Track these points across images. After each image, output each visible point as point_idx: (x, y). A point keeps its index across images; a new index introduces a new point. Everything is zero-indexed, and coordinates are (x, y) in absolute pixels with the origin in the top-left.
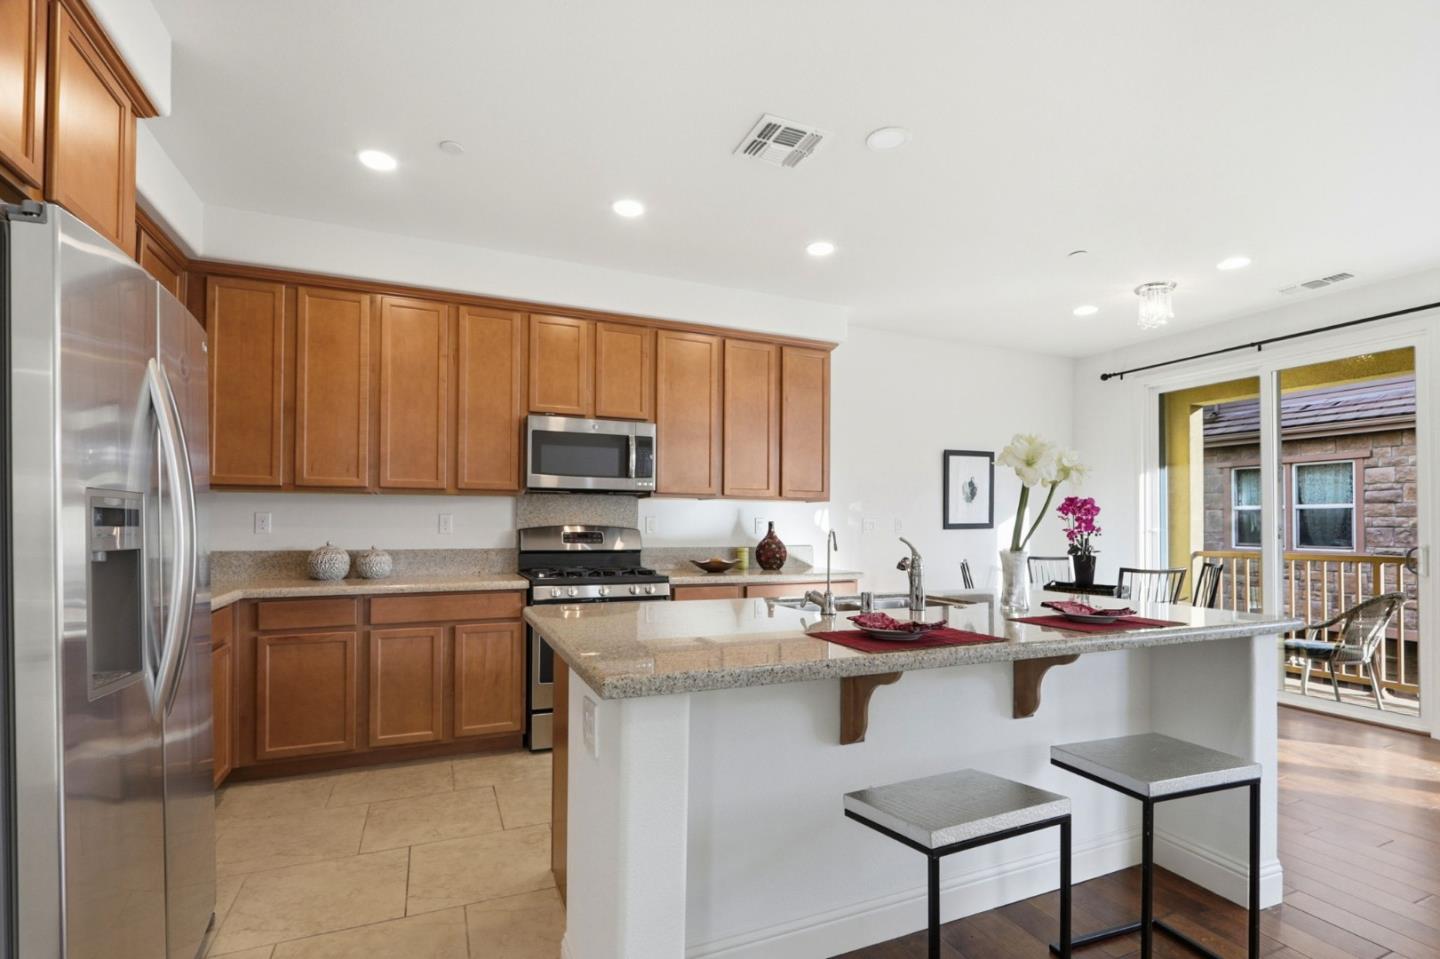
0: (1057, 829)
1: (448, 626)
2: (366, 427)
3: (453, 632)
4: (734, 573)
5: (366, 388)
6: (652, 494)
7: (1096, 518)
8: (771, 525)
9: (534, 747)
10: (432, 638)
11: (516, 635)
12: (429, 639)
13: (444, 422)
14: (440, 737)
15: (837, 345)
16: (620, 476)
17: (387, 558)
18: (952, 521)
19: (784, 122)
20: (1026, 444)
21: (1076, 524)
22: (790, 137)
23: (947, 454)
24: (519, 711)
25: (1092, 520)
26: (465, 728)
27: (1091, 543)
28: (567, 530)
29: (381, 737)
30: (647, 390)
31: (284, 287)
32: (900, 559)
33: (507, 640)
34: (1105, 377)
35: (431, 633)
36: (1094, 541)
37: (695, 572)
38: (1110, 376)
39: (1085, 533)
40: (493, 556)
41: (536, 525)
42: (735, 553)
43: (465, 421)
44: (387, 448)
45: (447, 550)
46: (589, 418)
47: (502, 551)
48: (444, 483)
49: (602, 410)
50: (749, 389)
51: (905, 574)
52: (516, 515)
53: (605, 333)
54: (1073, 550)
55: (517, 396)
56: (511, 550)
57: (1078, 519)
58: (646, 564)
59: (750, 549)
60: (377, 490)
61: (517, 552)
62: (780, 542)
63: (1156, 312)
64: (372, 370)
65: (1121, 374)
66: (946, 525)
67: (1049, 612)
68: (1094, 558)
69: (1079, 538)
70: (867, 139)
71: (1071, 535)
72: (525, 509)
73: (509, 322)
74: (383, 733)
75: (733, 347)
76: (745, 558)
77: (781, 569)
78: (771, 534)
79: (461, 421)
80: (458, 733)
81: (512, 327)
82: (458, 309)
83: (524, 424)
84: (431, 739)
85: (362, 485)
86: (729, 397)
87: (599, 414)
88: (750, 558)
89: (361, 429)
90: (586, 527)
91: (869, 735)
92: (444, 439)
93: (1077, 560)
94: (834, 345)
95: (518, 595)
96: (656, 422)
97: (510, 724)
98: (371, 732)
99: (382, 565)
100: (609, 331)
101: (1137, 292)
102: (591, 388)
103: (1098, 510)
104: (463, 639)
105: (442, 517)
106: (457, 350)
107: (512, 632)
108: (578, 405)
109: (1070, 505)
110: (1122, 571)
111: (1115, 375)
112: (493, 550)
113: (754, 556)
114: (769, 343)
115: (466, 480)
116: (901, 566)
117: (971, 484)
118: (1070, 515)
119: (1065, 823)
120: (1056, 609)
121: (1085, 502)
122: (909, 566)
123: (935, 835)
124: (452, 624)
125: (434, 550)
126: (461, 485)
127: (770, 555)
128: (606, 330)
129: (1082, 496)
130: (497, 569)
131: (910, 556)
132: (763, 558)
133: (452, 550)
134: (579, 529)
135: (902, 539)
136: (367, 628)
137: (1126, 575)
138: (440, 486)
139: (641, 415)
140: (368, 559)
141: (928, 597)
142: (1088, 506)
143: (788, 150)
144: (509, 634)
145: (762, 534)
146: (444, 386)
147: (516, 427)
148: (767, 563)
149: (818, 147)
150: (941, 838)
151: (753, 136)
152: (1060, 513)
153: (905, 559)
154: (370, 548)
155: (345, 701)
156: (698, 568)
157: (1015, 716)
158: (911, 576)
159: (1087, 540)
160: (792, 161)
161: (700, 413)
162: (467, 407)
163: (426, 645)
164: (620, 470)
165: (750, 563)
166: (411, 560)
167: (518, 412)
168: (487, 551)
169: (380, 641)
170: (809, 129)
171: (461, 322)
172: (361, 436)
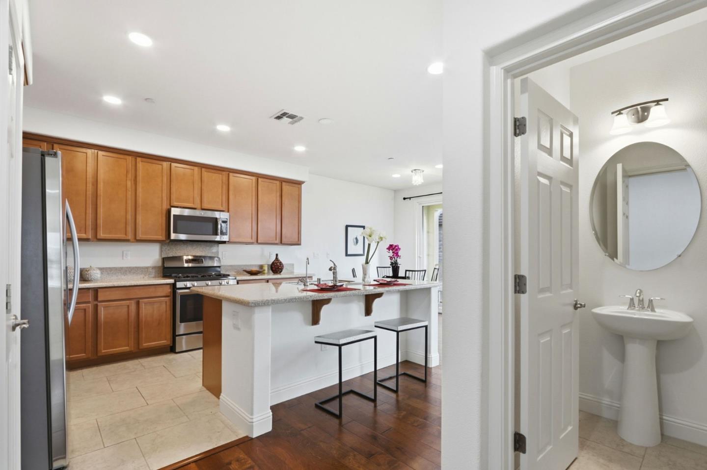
0: (373, 339)
1: (135, 300)
2: (90, 211)
3: (138, 303)
4: (262, 275)
5: (89, 193)
6: (227, 242)
7: (399, 252)
8: (277, 255)
9: (177, 351)
10: (128, 306)
11: (168, 303)
12: (127, 307)
13: (129, 209)
14: (133, 349)
15: (304, 182)
16: (213, 235)
17: (98, 272)
18: (349, 253)
19: (291, 112)
20: (369, 230)
21: (393, 254)
22: (292, 117)
23: (347, 227)
24: (169, 336)
25: (398, 253)
26: (144, 345)
27: (398, 261)
28: (185, 258)
29: (103, 351)
30: (224, 198)
31: (46, 144)
32: (329, 267)
33: (164, 306)
34: (404, 199)
35: (128, 304)
36: (399, 261)
37: (244, 275)
38: (406, 198)
39: (396, 257)
40: (150, 270)
41: (171, 256)
42: (261, 267)
43: (139, 209)
44: (101, 221)
45: (127, 268)
46: (199, 210)
47: (154, 268)
48: (130, 236)
49: (205, 206)
50: (268, 198)
51: (331, 272)
52: (161, 251)
53: (205, 173)
54: (392, 264)
55: (165, 199)
56: (159, 267)
57: (393, 252)
58: (223, 272)
59: (268, 265)
60: (95, 240)
61: (162, 268)
62: (281, 262)
63: (418, 180)
64: (93, 185)
65: (410, 198)
66: (347, 255)
67: (376, 283)
68: (399, 267)
69: (394, 259)
70: (319, 120)
71: (391, 258)
72: (166, 249)
73: (161, 166)
74: (104, 350)
75: (262, 181)
76: (266, 268)
77: (281, 273)
78: (277, 258)
79: (137, 209)
80: (141, 347)
81: (162, 168)
82: (136, 159)
83: (169, 212)
84: (128, 350)
85: (88, 238)
86: (259, 202)
87: (203, 208)
88: (268, 268)
89: (87, 212)
90: (194, 256)
91: (321, 322)
92: (129, 217)
93: (393, 268)
94: (303, 182)
95: (169, 286)
96: (228, 212)
97: (165, 342)
98: (98, 349)
99: (96, 274)
100: (208, 172)
101: (412, 172)
102: (200, 197)
103: (400, 249)
104: (143, 306)
105: (124, 252)
106: (136, 177)
107: (166, 302)
108: (193, 204)
109: (391, 247)
110: (406, 271)
111: (408, 198)
112: (150, 267)
113: (270, 268)
114: (276, 180)
115: (140, 236)
116: (330, 269)
117: (356, 238)
118: (391, 251)
119: (375, 338)
120: (377, 281)
121: (396, 246)
122: (333, 269)
123: (340, 340)
124: (138, 300)
125: (121, 268)
126: (138, 238)
127: (276, 267)
128: (206, 171)
129: (395, 244)
130: (153, 276)
131: (333, 266)
132: (274, 269)
133: (130, 267)
134: (190, 257)
135: (331, 260)
136: (96, 303)
137: (407, 272)
138: (127, 238)
139: (221, 209)
140: (89, 272)
141: (339, 280)
142: (397, 248)
143: (291, 120)
144: (164, 303)
145: (273, 258)
146: (129, 193)
147: (164, 212)
148: (275, 270)
149: (301, 121)
150: (342, 342)
151: (279, 114)
152: (388, 250)
153: (332, 267)
154: (89, 267)
155: (85, 336)
156: (245, 273)
157: (366, 316)
158: (334, 273)
159: (397, 260)
160: (292, 123)
161: (248, 208)
162: (140, 203)
163: (125, 310)
164: (213, 232)
165: (268, 271)
166: (109, 272)
167: (165, 206)
168: (147, 268)
169: (102, 308)
170: (299, 115)
171: (138, 164)
172: (87, 215)
